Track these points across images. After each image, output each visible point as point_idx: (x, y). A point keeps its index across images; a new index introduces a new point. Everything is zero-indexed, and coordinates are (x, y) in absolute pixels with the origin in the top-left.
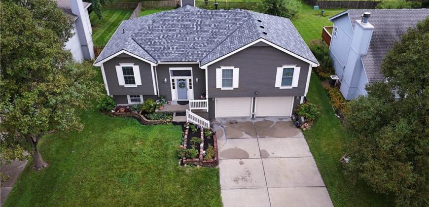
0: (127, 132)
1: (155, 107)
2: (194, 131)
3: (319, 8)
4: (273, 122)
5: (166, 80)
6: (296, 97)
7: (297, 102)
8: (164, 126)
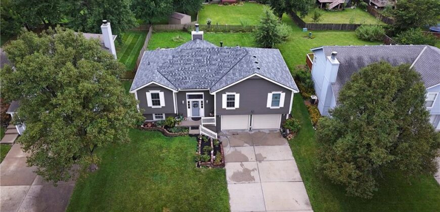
0: (155, 142)
1: (175, 122)
2: (205, 142)
3: (308, 30)
4: (265, 133)
5: (183, 102)
6: (282, 115)
7: (283, 118)
8: (183, 138)
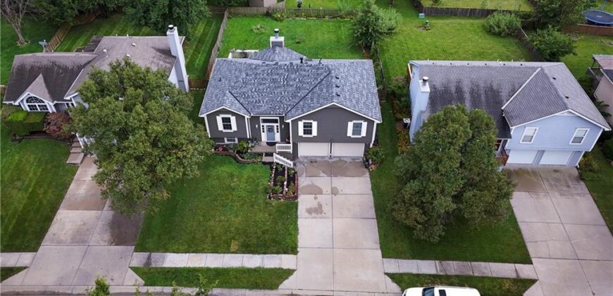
1: (248, 148)
2: (279, 171)
4: (347, 162)
5: (257, 126)
6: (366, 144)
7: (367, 147)
8: (255, 166)
